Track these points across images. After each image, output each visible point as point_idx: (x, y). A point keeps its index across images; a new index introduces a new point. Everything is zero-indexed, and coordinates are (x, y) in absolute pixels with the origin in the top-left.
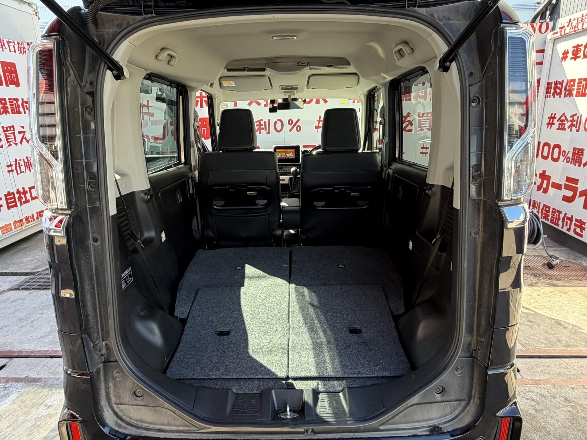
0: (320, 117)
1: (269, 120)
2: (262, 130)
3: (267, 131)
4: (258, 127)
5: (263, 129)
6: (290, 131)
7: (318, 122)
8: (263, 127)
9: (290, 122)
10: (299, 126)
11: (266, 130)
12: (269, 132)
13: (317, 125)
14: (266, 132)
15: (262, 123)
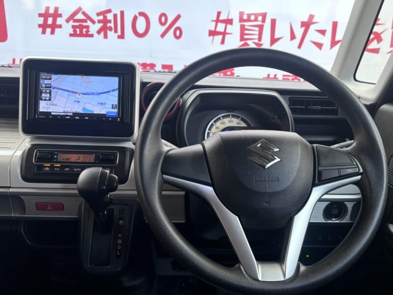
0: (219, 14)
1: (122, 13)
2: (108, 32)
3: (119, 33)
4: (101, 25)
5: (110, 29)
6: (163, 35)
7: (214, 23)
8: (112, 25)
9: (163, 19)
10: (178, 28)
11: (116, 31)
12: (122, 36)
13: (213, 29)
14: (116, 35)
15: (110, 16)
